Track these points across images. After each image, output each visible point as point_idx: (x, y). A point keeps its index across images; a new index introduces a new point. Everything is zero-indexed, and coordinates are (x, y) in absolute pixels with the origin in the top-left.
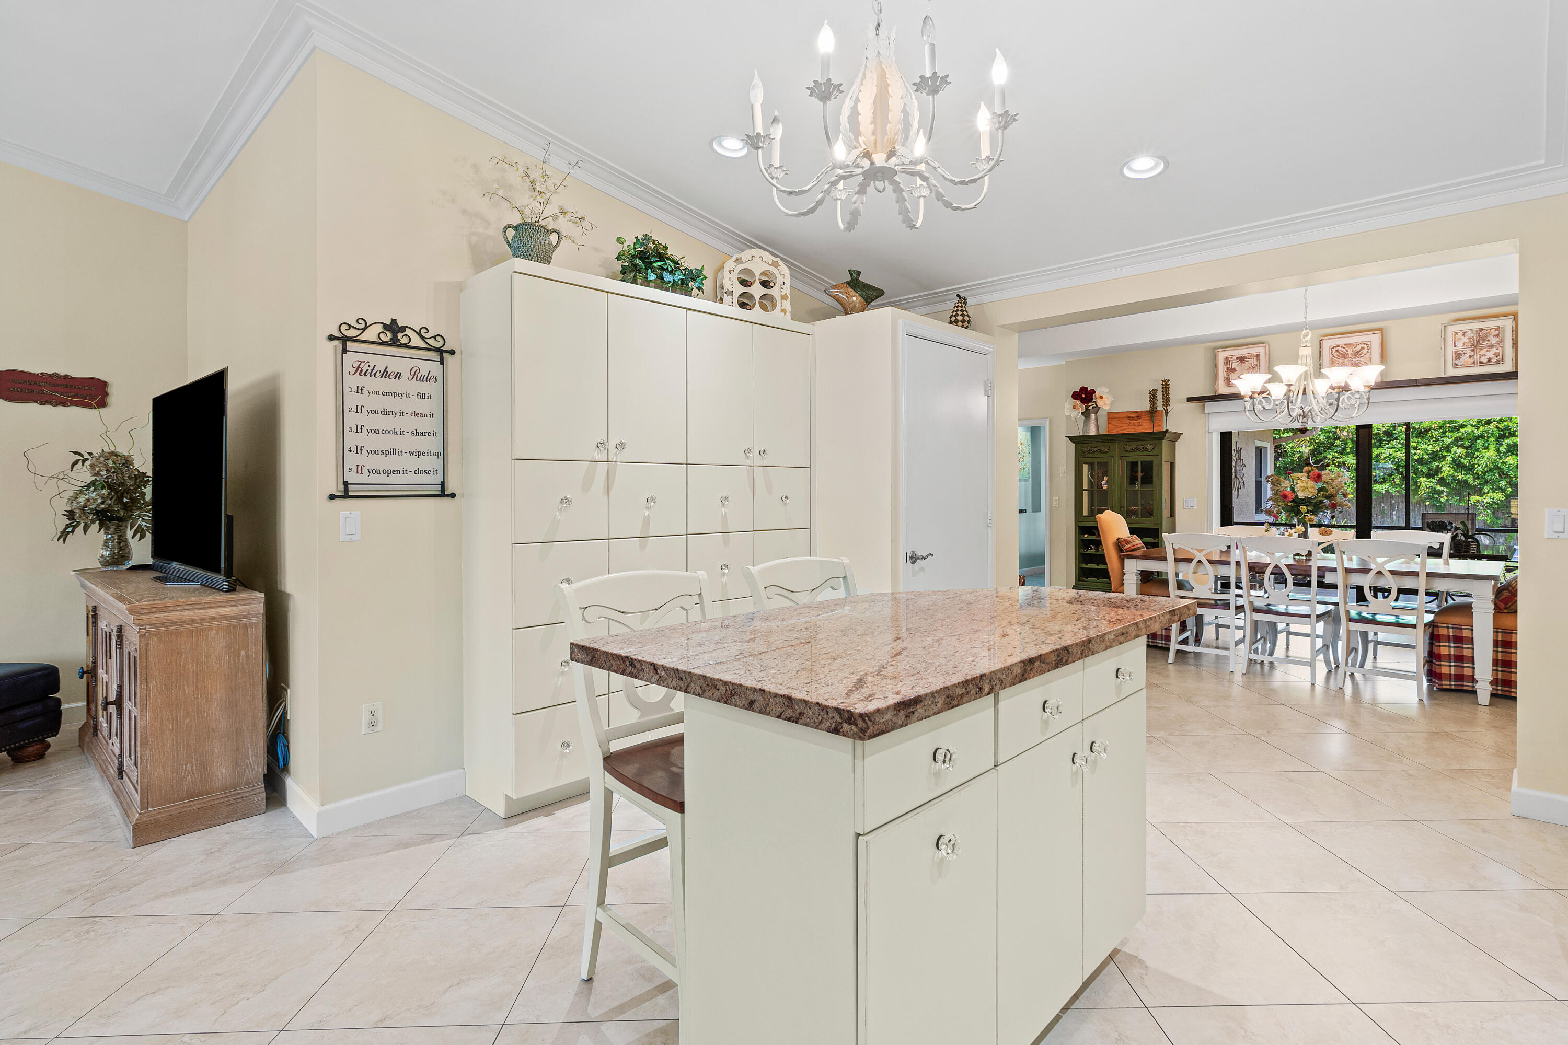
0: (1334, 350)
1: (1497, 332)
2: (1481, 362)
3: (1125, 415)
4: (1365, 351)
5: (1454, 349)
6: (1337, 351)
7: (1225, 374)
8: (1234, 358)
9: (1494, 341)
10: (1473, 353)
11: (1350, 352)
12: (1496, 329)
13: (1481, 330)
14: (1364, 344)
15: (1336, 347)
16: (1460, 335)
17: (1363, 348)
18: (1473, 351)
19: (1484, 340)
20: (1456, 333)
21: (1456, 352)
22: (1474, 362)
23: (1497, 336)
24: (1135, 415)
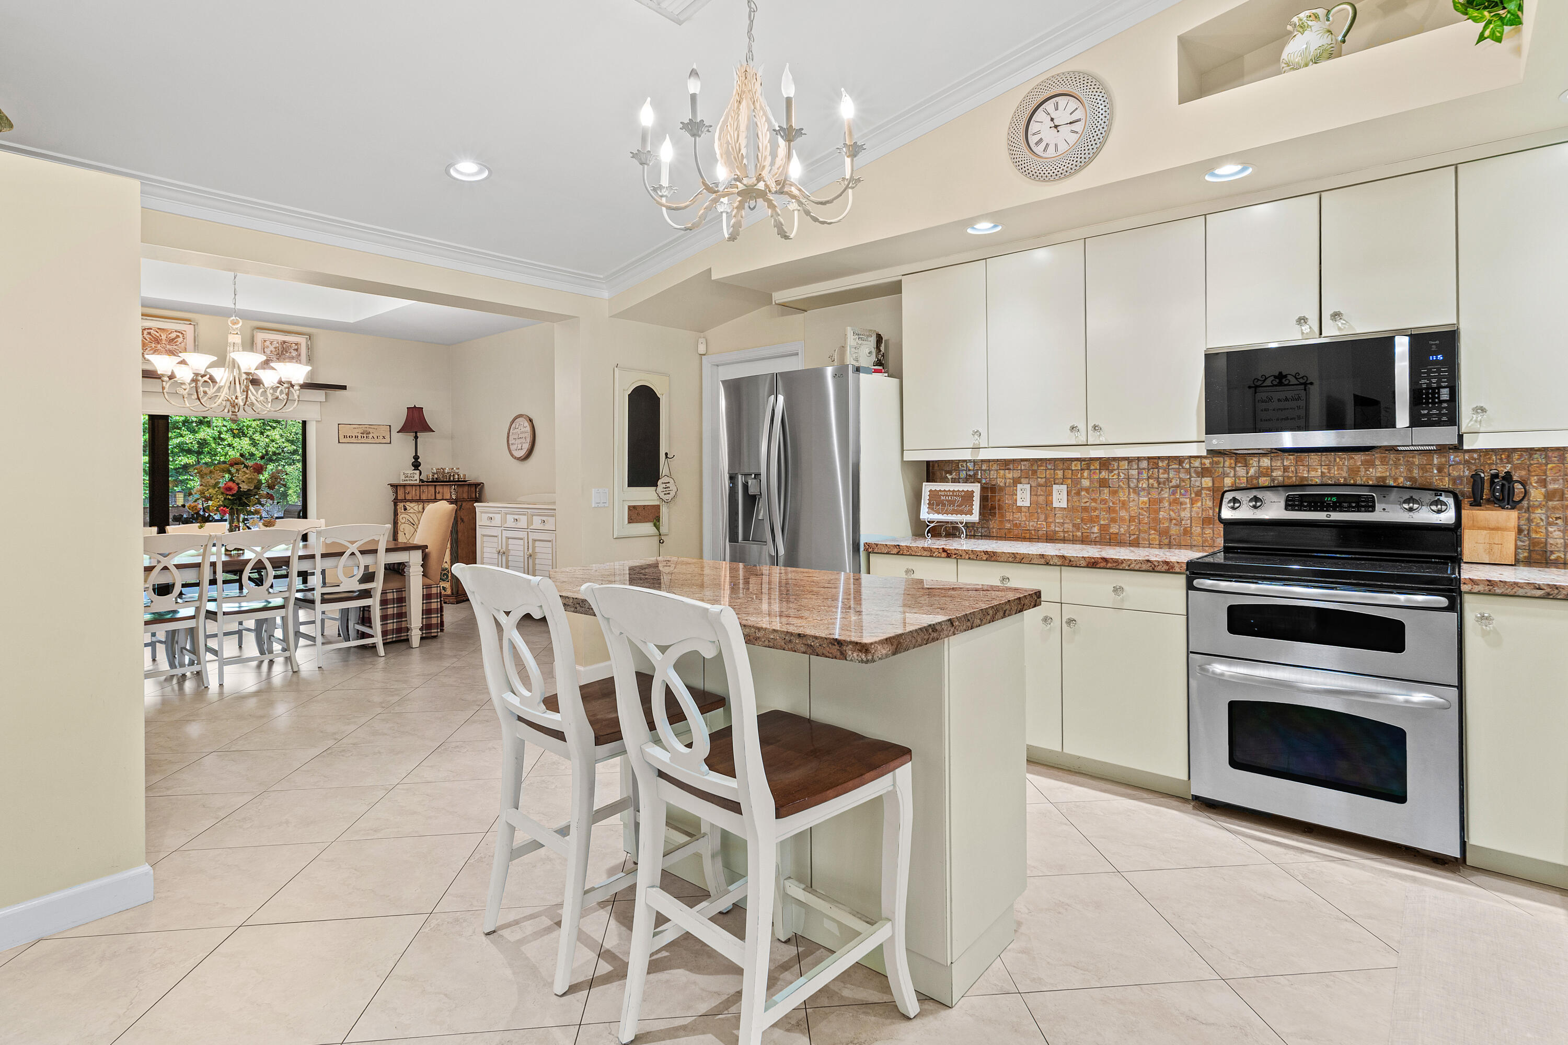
0: (145, 332)
1: (296, 347)
4: (180, 340)
6: (149, 333)
9: (294, 354)
12: (296, 344)
13: (284, 342)
14: (179, 332)
15: (148, 329)
16: (268, 343)
17: (178, 336)
18: (278, 359)
20: (265, 341)
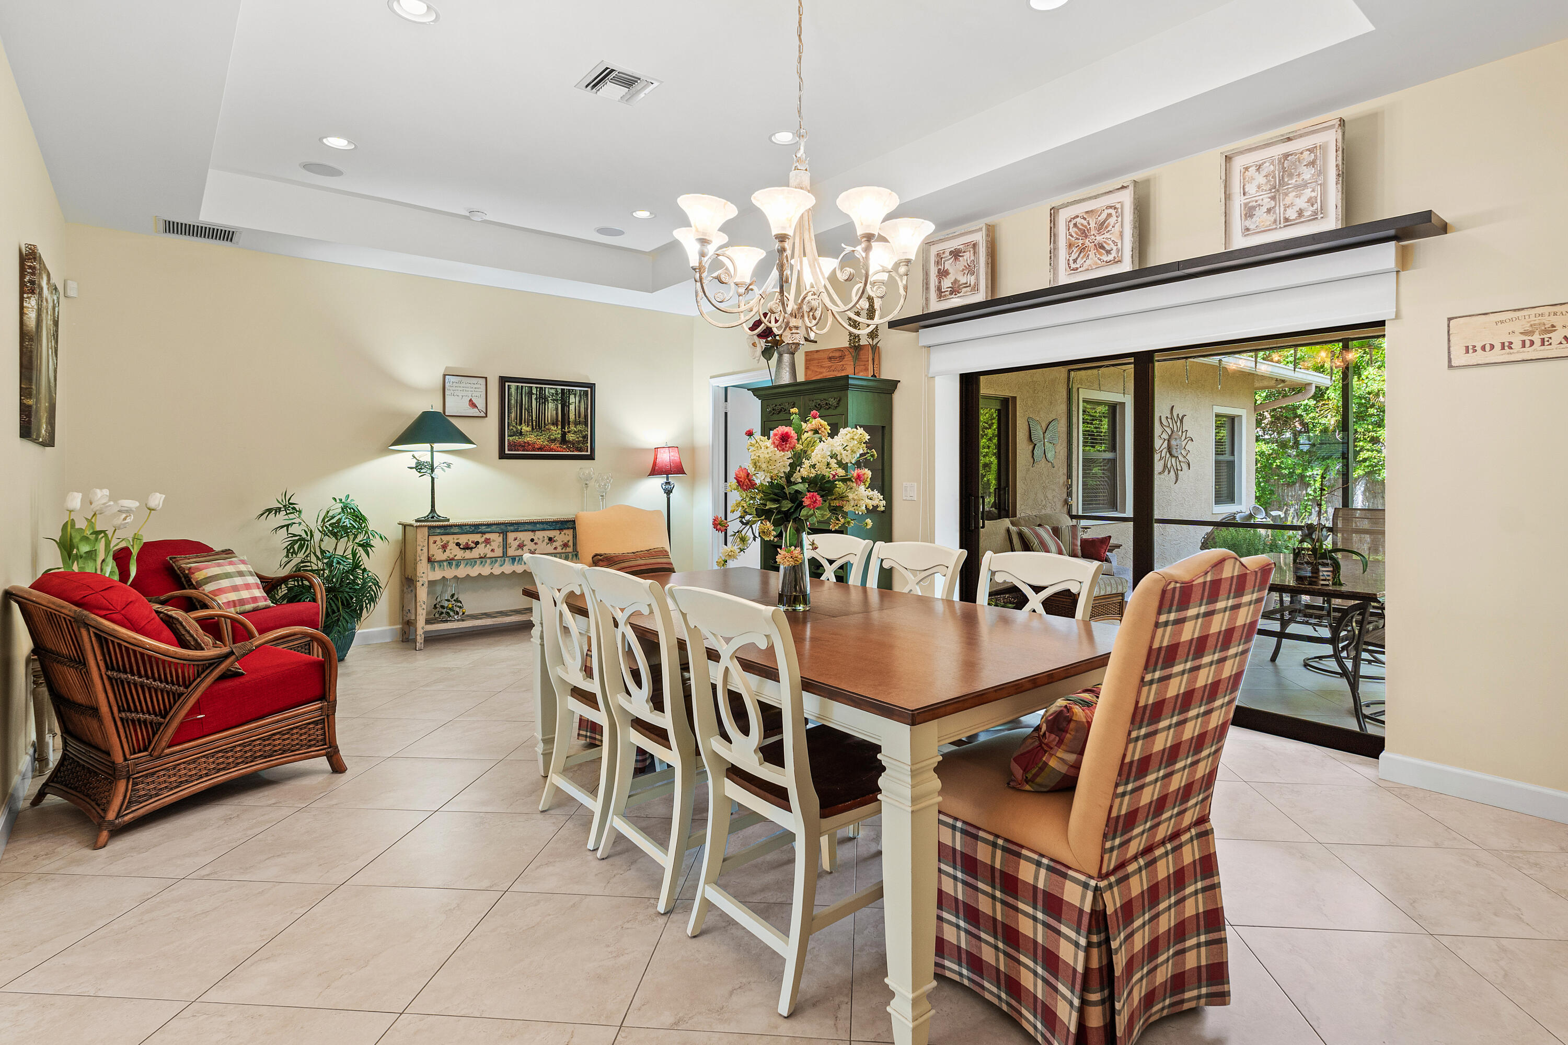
1: (1312, 157)
2: (1286, 220)
3: (825, 355)
4: (1112, 220)
5: (1243, 200)
6: (1075, 225)
7: (936, 280)
8: (947, 254)
9: (1307, 174)
10: (1273, 203)
11: (1092, 225)
12: (1311, 150)
13: (1286, 156)
14: (1111, 207)
15: (1074, 218)
16: (1252, 170)
17: (1110, 215)
18: (1273, 198)
19: (1291, 176)
20: (1247, 169)
21: (1246, 204)
22: (1275, 221)
23: (1312, 163)
24: (837, 354)
